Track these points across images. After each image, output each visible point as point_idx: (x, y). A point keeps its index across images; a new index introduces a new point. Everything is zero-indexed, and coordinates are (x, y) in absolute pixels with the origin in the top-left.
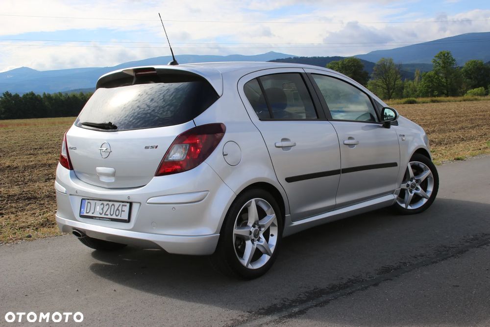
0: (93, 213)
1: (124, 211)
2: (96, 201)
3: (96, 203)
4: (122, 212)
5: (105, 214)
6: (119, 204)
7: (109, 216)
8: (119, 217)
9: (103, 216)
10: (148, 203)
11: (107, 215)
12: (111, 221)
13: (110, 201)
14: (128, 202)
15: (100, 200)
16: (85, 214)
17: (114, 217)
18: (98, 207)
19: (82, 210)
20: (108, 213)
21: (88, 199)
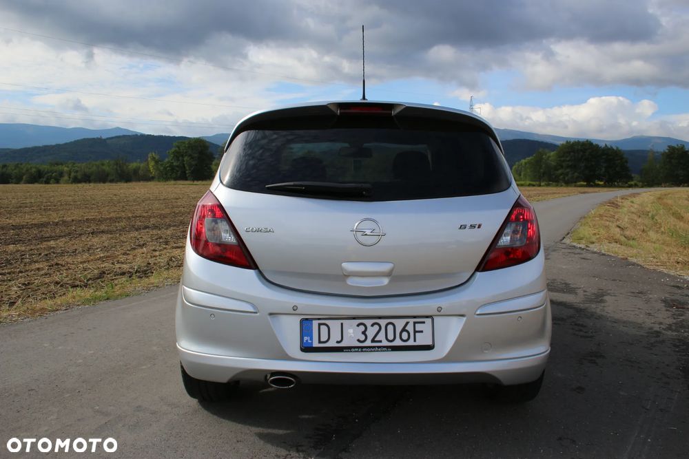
0: (338, 342)
1: (422, 332)
2: (342, 321)
3: (342, 324)
4: (417, 334)
5: (373, 341)
6: (404, 321)
7: (385, 343)
8: (411, 343)
9: (368, 343)
10: (478, 315)
11: (380, 341)
12: (392, 350)
13: (380, 318)
14: (427, 317)
15: (354, 318)
16: (316, 344)
17: (398, 342)
18: (351, 331)
19: (305, 338)
20: (381, 336)
21: (319, 319)
